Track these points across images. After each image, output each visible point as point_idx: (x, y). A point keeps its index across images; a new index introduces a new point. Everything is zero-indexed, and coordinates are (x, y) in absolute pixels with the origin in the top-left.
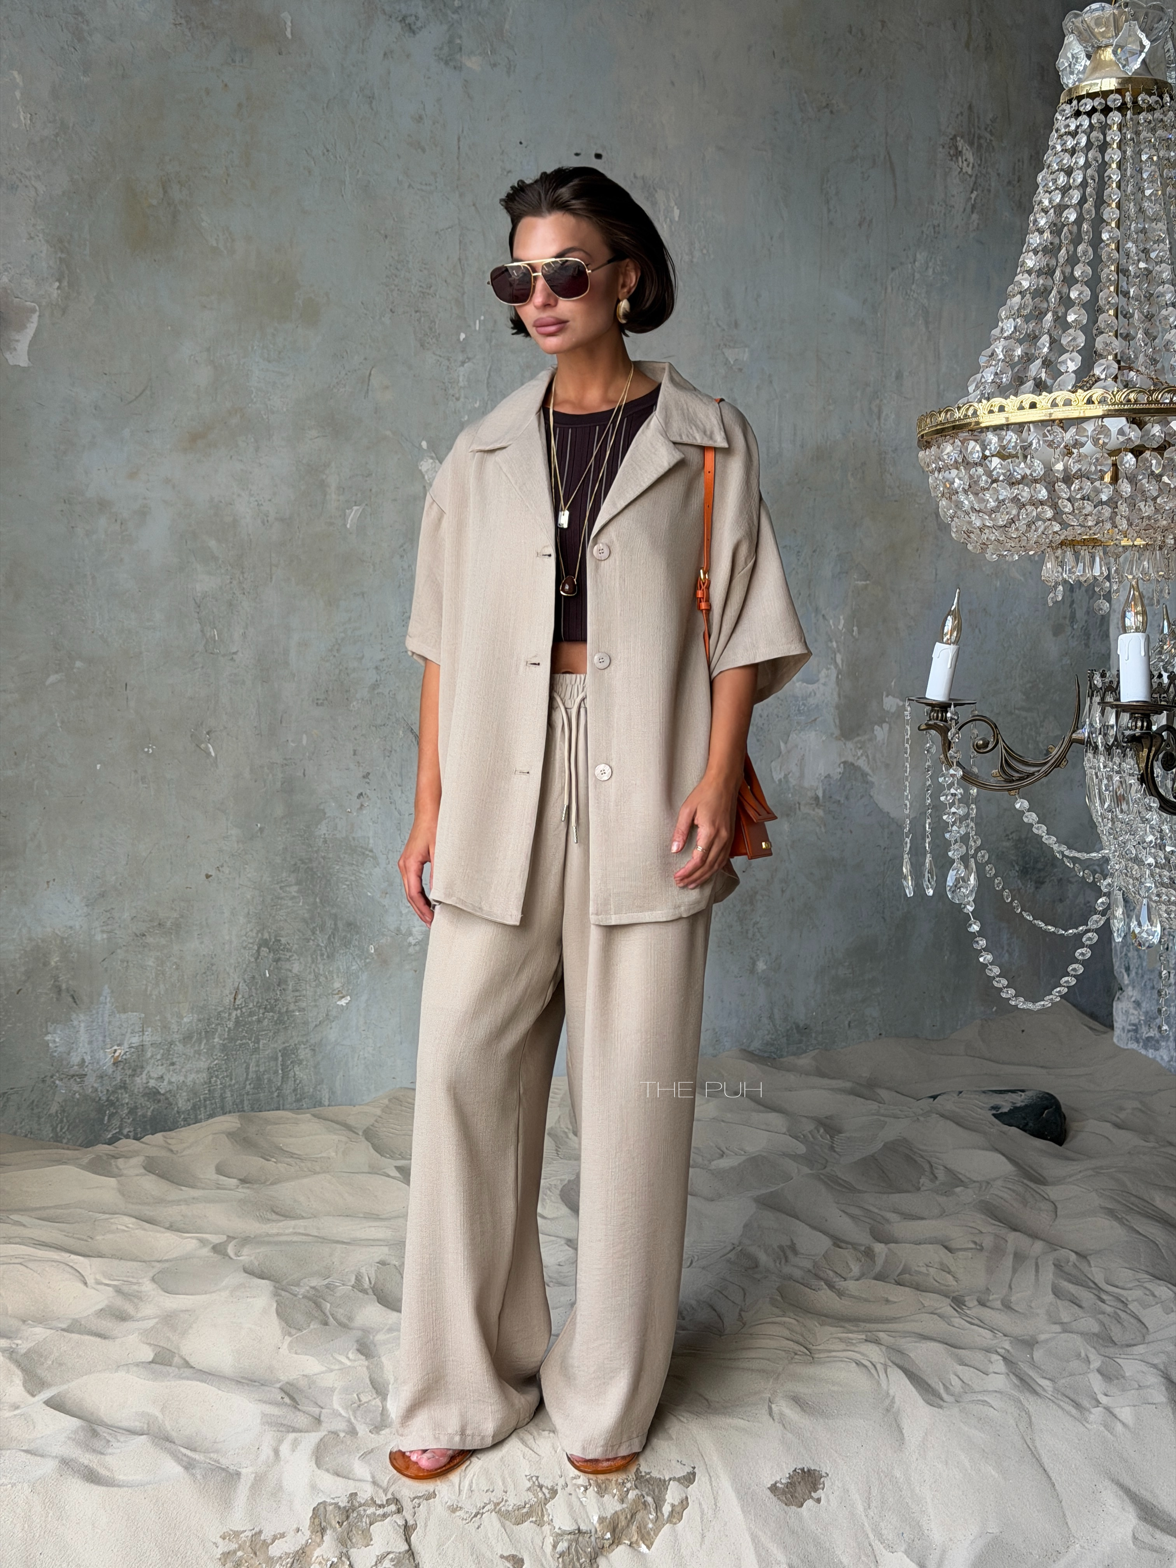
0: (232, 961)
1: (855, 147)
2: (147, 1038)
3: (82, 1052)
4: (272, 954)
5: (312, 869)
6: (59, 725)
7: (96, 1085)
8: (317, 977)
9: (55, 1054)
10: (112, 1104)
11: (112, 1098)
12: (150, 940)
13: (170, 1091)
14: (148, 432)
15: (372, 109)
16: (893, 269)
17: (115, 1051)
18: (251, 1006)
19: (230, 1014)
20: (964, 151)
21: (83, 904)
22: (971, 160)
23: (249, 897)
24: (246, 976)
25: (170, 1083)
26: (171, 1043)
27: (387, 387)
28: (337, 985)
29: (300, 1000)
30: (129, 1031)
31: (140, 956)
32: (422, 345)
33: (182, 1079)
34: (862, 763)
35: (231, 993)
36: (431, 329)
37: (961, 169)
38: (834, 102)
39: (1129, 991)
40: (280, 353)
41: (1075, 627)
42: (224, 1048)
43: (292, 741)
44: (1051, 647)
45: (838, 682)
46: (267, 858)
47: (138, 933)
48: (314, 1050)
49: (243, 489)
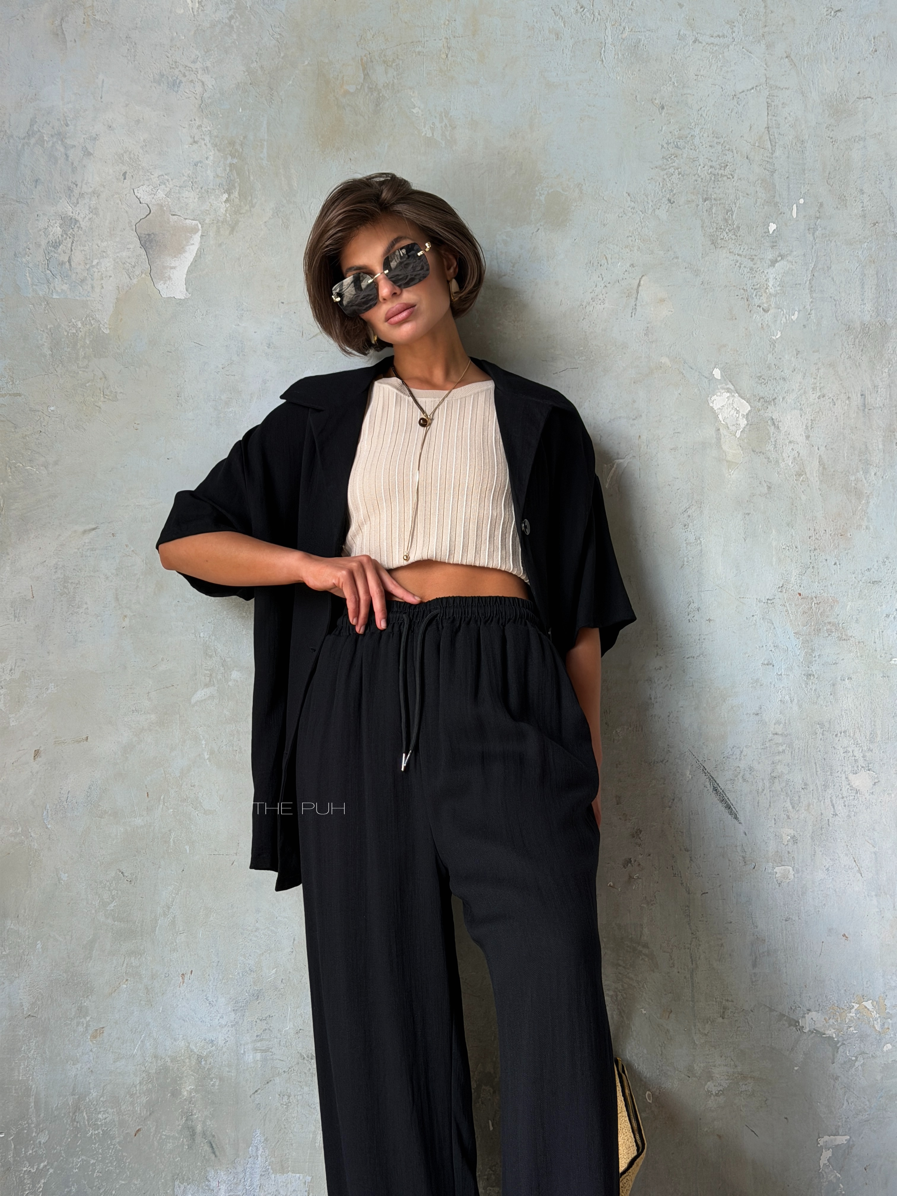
21: (230, 1009)
27: (662, 300)
32: (714, 243)
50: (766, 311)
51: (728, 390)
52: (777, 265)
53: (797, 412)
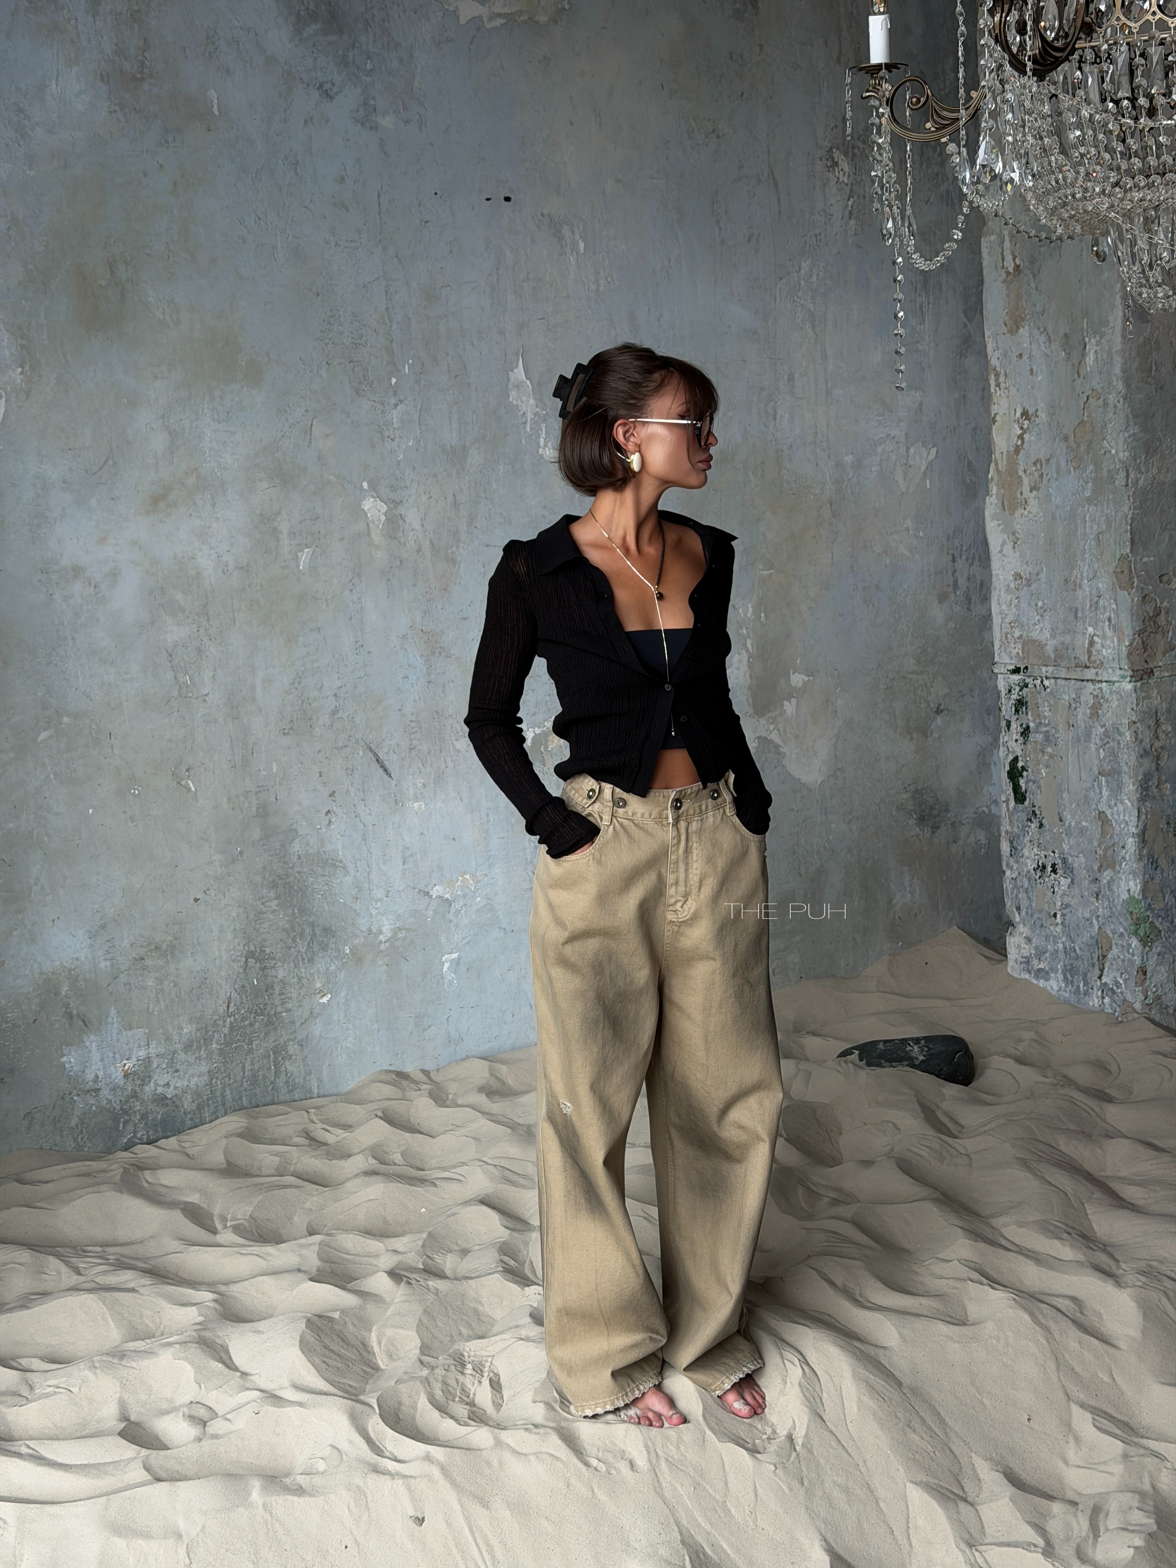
0: (223, 974)
1: (741, 167)
2: (153, 1051)
3: (95, 1069)
4: (258, 965)
5: (289, 883)
6: (52, 776)
7: (110, 1097)
8: (300, 979)
9: (72, 1073)
10: (125, 1112)
11: (125, 1107)
12: (148, 962)
13: (176, 1095)
14: (112, 499)
15: (297, 174)
16: (781, 279)
17: (125, 1064)
18: (243, 1012)
19: (224, 1021)
20: (840, 161)
21: (86, 937)
22: (846, 169)
23: (234, 914)
24: (236, 986)
25: (176, 1088)
26: (174, 1053)
27: (327, 435)
28: (318, 985)
29: (286, 1002)
30: (136, 1045)
31: (140, 978)
32: (357, 393)
33: (186, 1083)
34: (774, 737)
35: (224, 1003)
36: (364, 376)
37: (838, 178)
38: (720, 127)
39: (1021, 928)
40: (228, 413)
41: (958, 593)
42: (221, 1052)
43: (264, 770)
44: (938, 614)
45: (750, 666)
46: (248, 878)
47: (137, 957)
48: (301, 1045)
49: (203, 543)
50: (393, 440)
51: (373, 497)
52: (398, 408)
53: (416, 509)
